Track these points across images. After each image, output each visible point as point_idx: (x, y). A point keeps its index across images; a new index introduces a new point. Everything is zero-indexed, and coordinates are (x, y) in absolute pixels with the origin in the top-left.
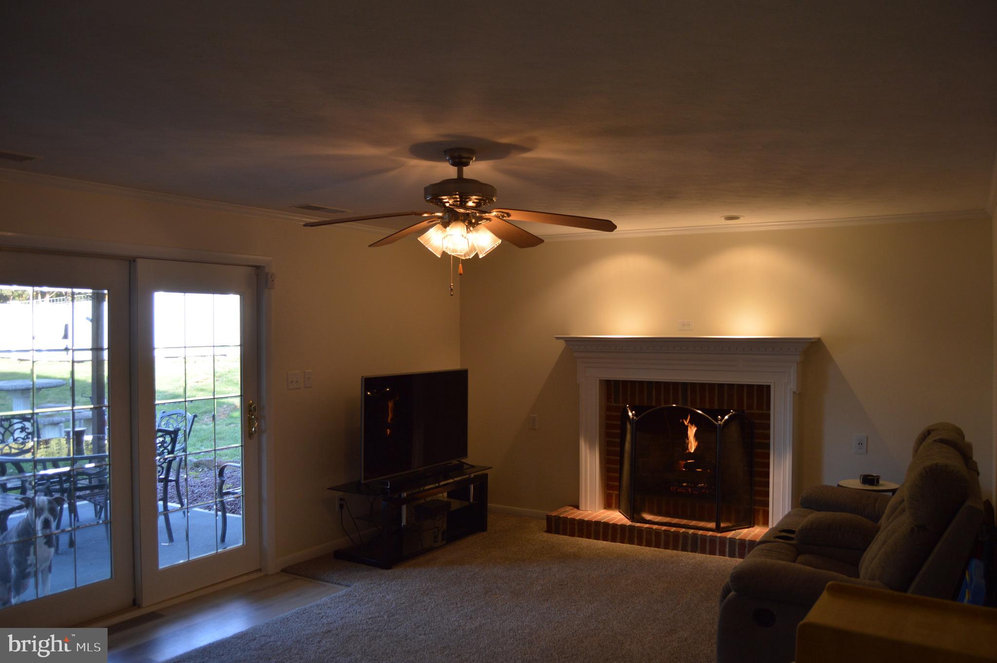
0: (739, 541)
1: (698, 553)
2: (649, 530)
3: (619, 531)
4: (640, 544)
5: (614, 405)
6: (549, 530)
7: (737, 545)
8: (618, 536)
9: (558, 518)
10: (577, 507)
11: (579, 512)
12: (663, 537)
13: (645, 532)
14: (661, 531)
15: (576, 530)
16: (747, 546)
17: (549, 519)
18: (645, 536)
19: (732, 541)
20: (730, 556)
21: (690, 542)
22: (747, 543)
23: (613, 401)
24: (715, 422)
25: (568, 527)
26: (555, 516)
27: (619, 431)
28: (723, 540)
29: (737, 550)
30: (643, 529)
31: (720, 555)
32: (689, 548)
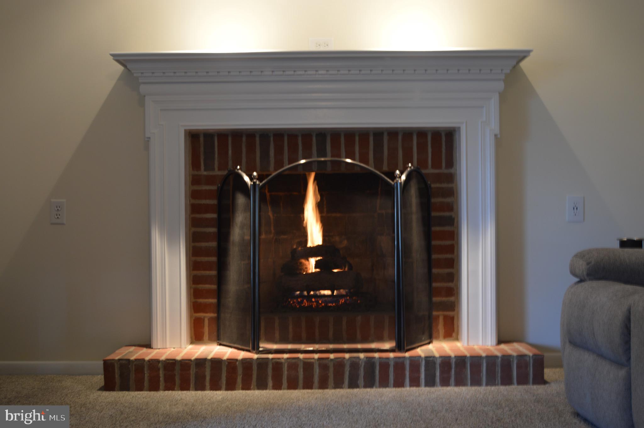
0: (441, 359)
1: (376, 387)
2: (294, 361)
3: (240, 371)
4: (277, 386)
5: (205, 173)
6: (109, 386)
7: (438, 367)
8: (239, 380)
9: (125, 364)
10: (149, 346)
11: (155, 352)
12: (317, 371)
13: (286, 366)
14: (312, 361)
15: (162, 379)
16: (453, 366)
17: (108, 366)
18: (286, 372)
19: (430, 360)
20: (427, 385)
21: (362, 372)
22: (454, 360)
23: (202, 167)
24: (389, 180)
25: (146, 375)
26: (119, 360)
27: (215, 216)
28: (415, 362)
29: (438, 374)
30: (283, 361)
31: (411, 386)
32: (361, 381)
